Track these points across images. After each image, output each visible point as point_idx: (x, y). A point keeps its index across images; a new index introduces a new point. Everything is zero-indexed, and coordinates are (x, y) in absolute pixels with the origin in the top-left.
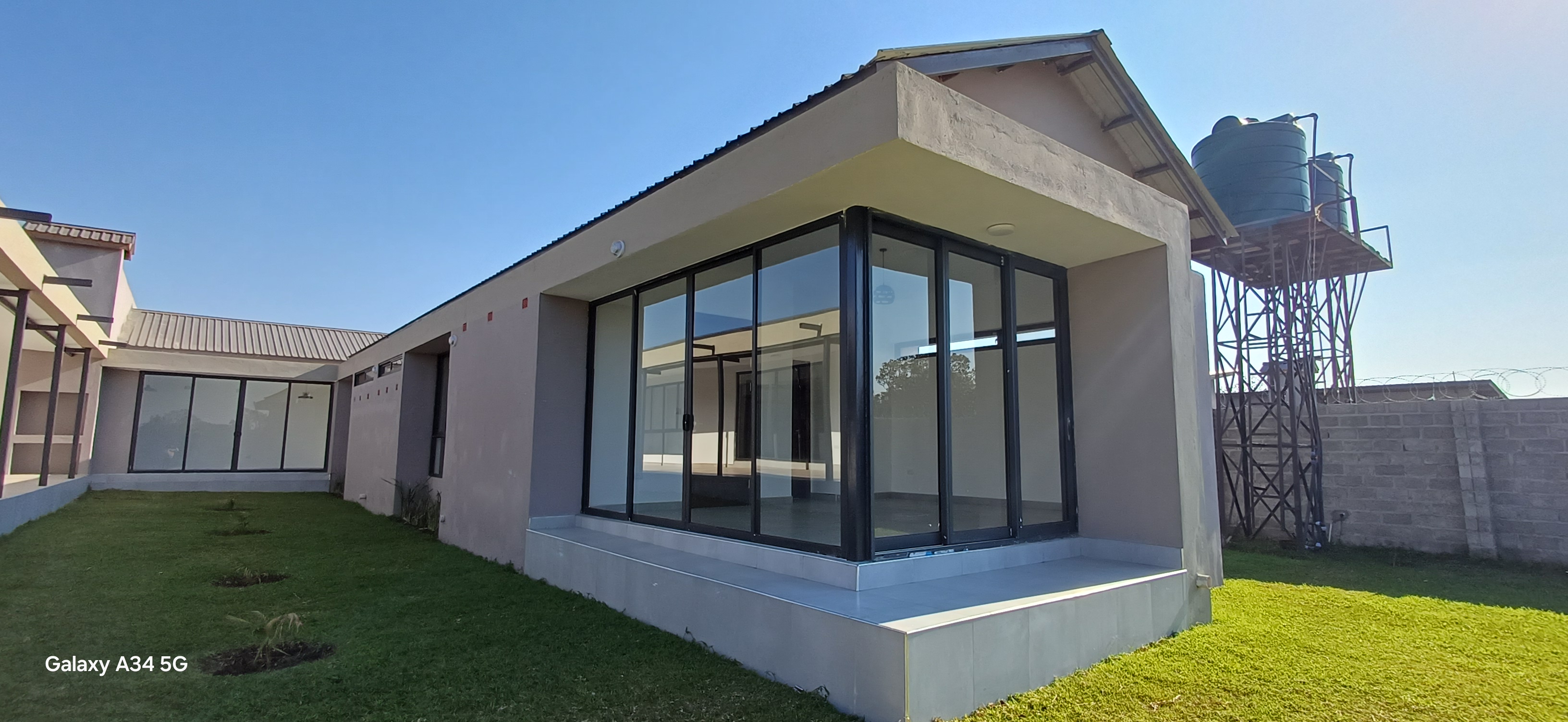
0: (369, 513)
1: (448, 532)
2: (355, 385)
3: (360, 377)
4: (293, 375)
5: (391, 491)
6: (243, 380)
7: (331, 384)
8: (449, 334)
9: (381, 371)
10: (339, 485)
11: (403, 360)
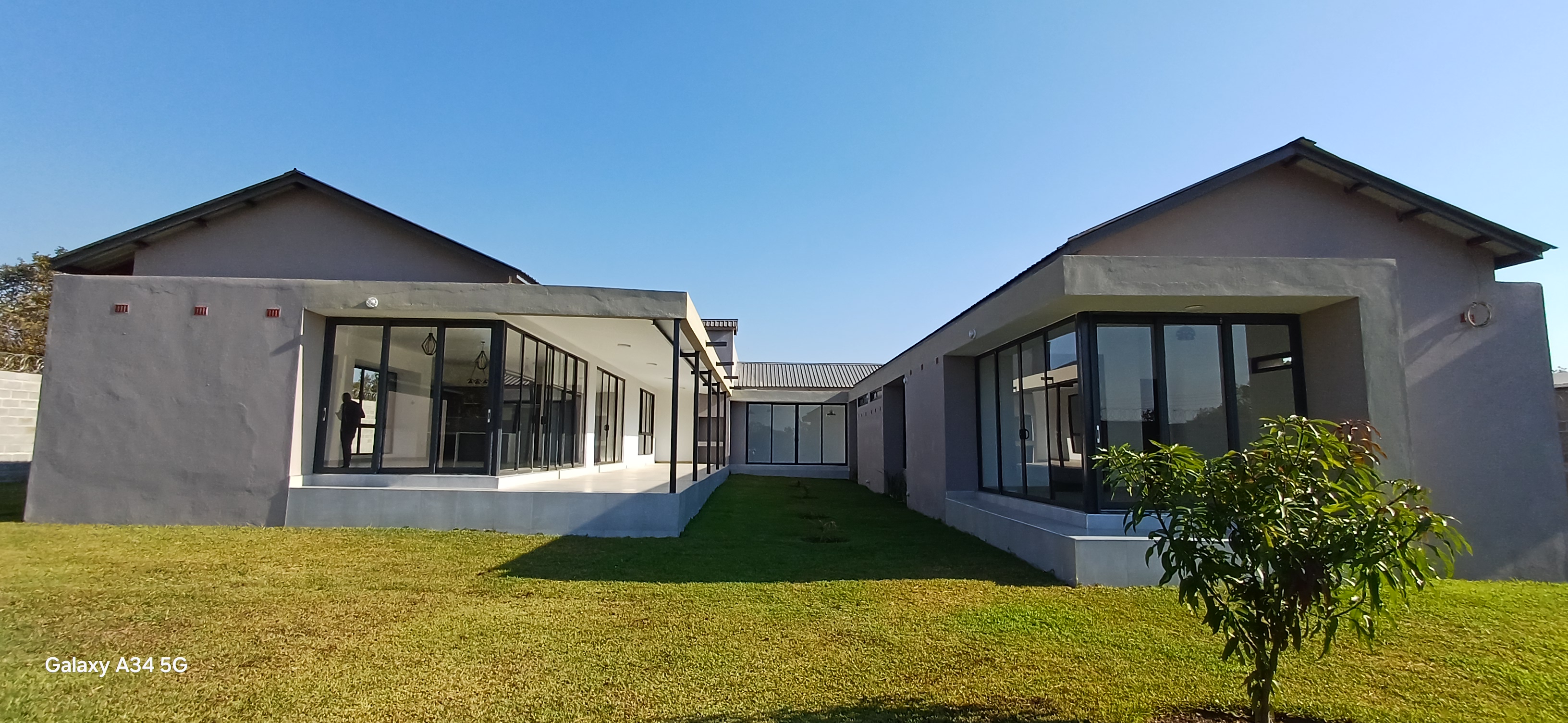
0: (872, 492)
1: (911, 502)
2: (859, 406)
3: (861, 400)
4: (823, 401)
5: (881, 478)
6: (797, 404)
7: (846, 405)
8: (903, 376)
9: (872, 399)
10: (854, 473)
11: (882, 392)
